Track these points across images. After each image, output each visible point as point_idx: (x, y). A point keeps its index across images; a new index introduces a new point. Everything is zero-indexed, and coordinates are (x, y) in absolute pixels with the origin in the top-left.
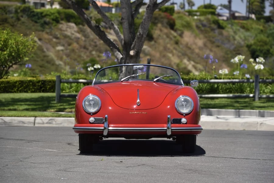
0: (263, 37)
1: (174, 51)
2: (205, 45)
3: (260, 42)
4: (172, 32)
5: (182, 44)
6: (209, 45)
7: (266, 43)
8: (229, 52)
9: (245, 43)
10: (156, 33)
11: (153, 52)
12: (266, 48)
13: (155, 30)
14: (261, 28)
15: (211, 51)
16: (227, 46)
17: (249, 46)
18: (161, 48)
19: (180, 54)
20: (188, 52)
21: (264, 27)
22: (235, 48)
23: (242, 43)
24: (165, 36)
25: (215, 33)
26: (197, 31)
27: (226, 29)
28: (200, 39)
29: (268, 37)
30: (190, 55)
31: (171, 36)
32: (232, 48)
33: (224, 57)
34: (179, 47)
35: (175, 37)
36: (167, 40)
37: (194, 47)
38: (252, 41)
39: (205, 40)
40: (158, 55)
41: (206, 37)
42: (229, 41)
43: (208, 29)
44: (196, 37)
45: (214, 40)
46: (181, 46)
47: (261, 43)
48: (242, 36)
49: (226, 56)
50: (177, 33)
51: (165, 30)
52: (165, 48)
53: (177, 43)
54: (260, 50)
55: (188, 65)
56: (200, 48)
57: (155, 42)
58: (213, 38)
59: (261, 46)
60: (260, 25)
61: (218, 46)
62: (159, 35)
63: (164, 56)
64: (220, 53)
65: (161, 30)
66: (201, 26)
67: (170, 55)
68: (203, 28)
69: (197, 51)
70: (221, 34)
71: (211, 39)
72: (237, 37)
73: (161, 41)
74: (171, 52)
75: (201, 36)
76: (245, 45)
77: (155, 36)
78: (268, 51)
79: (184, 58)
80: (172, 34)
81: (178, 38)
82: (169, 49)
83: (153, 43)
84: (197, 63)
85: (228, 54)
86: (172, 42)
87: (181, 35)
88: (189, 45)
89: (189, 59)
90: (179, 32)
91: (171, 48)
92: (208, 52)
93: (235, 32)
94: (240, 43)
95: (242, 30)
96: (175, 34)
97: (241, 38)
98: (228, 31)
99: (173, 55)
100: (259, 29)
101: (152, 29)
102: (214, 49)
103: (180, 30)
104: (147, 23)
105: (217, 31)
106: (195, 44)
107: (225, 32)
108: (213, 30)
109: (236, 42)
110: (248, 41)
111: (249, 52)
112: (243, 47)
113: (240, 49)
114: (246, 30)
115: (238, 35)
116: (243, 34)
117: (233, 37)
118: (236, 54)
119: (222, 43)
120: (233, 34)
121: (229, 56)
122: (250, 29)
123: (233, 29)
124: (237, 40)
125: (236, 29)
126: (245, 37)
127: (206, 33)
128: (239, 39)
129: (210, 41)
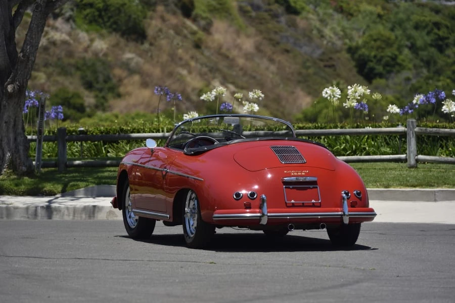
0: (381, 29)
1: (193, 63)
2: (258, 49)
3: (375, 40)
4: (189, 23)
5: (207, 47)
6: (268, 49)
7: (388, 43)
8: (308, 64)
9: (345, 44)
10: (153, 25)
11: (147, 67)
12: (389, 52)
13: (151, 18)
14: (379, 10)
15: (271, 60)
16: (306, 49)
17: (351, 51)
18: (164, 58)
19: (205, 69)
20: (222, 65)
21: (384, 8)
22: (324, 53)
23: (339, 43)
24: (172, 32)
25: (278, 22)
26: (241, 20)
27: (304, 14)
28: (248, 36)
29: (392, 30)
30: (225, 70)
31: (185, 32)
32: (318, 53)
33: (300, 74)
34: (202, 54)
35: (194, 33)
36: (178, 40)
37: (234, 53)
38: (359, 40)
39: (259, 38)
40: (157, 72)
41: (261, 32)
42: (310, 39)
43: (266, 15)
44: (238, 32)
45: (277, 38)
46: (207, 53)
47: (378, 43)
48: (338, 29)
49: (304, 71)
50: (199, 26)
51: (173, 20)
52: (173, 57)
53: (198, 46)
54: (375, 57)
56: (248, 56)
57: (151, 44)
58: (276, 33)
59: (378, 48)
60: (376, 5)
61: (287, 51)
62: (160, 30)
63: (171, 74)
64: (290, 65)
65: (163, 19)
66: (249, 8)
67: (184, 72)
68: (253, 14)
69: (241, 61)
70: (293, 25)
71: (273, 36)
72: (327, 32)
73: (164, 42)
74: (186, 65)
75: (251, 30)
76: (346, 47)
77: (150, 32)
78: (394, 58)
79: (214, 78)
80: (186, 28)
81: (201, 34)
82: (181, 59)
83: (146, 46)
85: (308, 68)
86: (188, 44)
87: (207, 29)
88: (224, 50)
89: (225, 81)
90: (203, 23)
91: (186, 57)
92: (265, 63)
93: (322, 21)
94: (333, 44)
95: (338, 16)
96: (195, 27)
97: (336, 34)
98: (307, 19)
99: (190, 72)
100: (371, 13)
101: (145, 17)
102: (279, 58)
103: (203, 18)
104: (35, 35)
105: (283, 19)
106: (238, 47)
107: (300, 21)
108: (275, 16)
109: (325, 42)
110: (351, 39)
111: (353, 63)
112: (337, 51)
113: (335, 56)
114: (347, 17)
115: (329, 27)
116: (339, 24)
117: (319, 31)
118: (325, 66)
119: (295, 44)
120: (318, 24)
121: (311, 71)
122: (355, 14)
123: (318, 15)
124: (328, 37)
125: (325, 14)
126: (343, 30)
127: (261, 23)
128: (332, 35)
129: (271, 40)
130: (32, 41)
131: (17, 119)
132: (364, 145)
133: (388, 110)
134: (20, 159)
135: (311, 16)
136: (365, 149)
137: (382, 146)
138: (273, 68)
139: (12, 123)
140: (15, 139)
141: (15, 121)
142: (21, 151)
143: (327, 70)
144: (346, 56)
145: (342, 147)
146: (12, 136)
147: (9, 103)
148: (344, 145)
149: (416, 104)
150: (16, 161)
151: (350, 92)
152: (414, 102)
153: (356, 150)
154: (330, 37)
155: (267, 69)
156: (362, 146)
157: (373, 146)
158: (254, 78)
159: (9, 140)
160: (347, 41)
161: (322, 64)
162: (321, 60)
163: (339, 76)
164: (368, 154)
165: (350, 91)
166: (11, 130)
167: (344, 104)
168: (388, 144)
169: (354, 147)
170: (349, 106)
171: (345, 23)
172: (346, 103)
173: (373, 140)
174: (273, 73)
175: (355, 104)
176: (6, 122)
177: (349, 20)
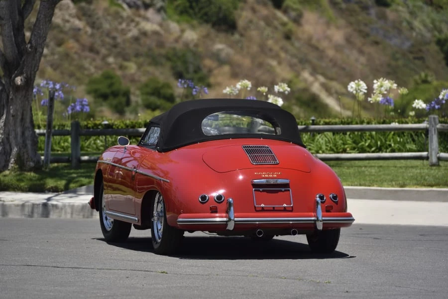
1: (283, 55)
2: (348, 40)
4: (279, 14)
5: (298, 39)
6: (358, 41)
8: (398, 56)
9: (434, 36)
10: (243, 17)
11: (237, 58)
13: (242, 9)
15: (361, 52)
17: (441, 43)
18: (255, 49)
19: (295, 61)
20: (312, 56)
22: (413, 46)
23: (428, 35)
24: (262, 23)
25: (368, 14)
26: (331, 12)
27: (394, 6)
28: (338, 28)
30: (315, 61)
31: (276, 23)
32: (407, 44)
33: (389, 65)
34: (293, 45)
35: (284, 24)
36: (268, 31)
37: (324, 44)
39: (349, 30)
40: (247, 62)
41: (351, 24)
42: (400, 31)
43: (356, 8)
44: (328, 24)
45: (367, 29)
46: (297, 44)
49: (393, 63)
50: (289, 17)
51: (264, 11)
52: (263, 49)
53: (288, 37)
55: (312, 84)
56: (338, 48)
57: (242, 35)
58: (366, 25)
61: (376, 43)
62: (251, 21)
63: (260, 65)
64: (379, 56)
65: (254, 10)
67: (274, 63)
69: (331, 53)
70: (383, 17)
71: (363, 28)
72: (416, 24)
73: (254, 33)
74: (276, 57)
75: (342, 22)
76: (435, 39)
77: (241, 23)
79: (303, 69)
80: (277, 19)
81: (291, 26)
82: (271, 50)
83: (237, 36)
84: (332, 79)
85: (396, 60)
86: (278, 35)
87: (297, 20)
88: (314, 42)
89: (314, 71)
90: (293, 14)
91: (276, 48)
92: (354, 54)
93: (412, 13)
94: (422, 36)
95: (428, 9)
96: (285, 19)
97: (425, 26)
98: (397, 11)
99: (280, 63)
101: (235, 8)
102: (370, 49)
103: (294, 10)
105: (373, 11)
106: (329, 38)
107: (390, 13)
108: (365, 8)
109: (414, 34)
110: (440, 31)
111: (442, 56)
112: (428, 43)
113: (424, 48)
114: (436, 9)
115: (418, 19)
116: (428, 16)
117: (409, 23)
118: (415, 58)
119: (385, 36)
120: (407, 16)
121: (400, 63)
122: (444, 6)
123: (408, 7)
124: (417, 30)
125: (414, 6)
126: (433, 22)
127: (351, 15)
128: (422, 28)
129: (360, 32)
130: (39, 32)
131: (25, 112)
132: (390, 141)
133: (414, 106)
134: (28, 154)
135: (400, 8)
136: (390, 145)
137: (408, 143)
138: (363, 59)
139: (20, 117)
140: (23, 133)
141: (23, 115)
142: (29, 146)
143: (417, 62)
144: (434, 48)
145: (367, 144)
146: (19, 130)
147: (16, 97)
148: (369, 141)
149: (443, 99)
150: (24, 156)
151: (375, 86)
152: (441, 97)
153: (381, 146)
154: (420, 30)
155: (357, 60)
156: (388, 143)
157: (399, 143)
158: (344, 69)
159: (16, 135)
160: (436, 33)
161: (411, 56)
162: (411, 52)
163: (428, 67)
164: (393, 151)
165: (376, 84)
166: (18, 123)
167: (369, 99)
168: (414, 140)
169: (379, 143)
170: (374, 100)
171: (434, 15)
172: (371, 97)
173: (399, 136)
174: (362, 64)
175: (380, 99)
176: (13, 116)
177: (438, 12)
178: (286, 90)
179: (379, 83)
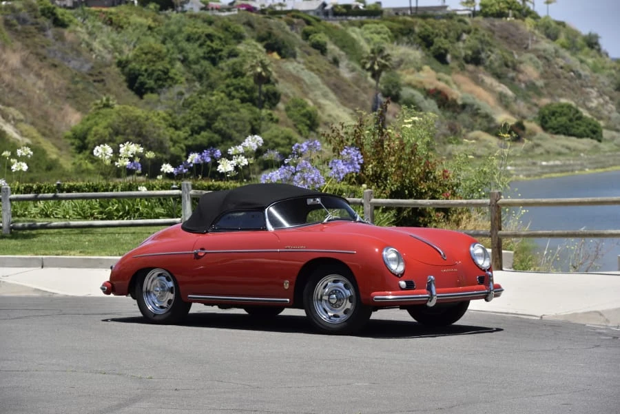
0: (152, 42)
2: (25, 64)
3: (146, 54)
6: (35, 64)
7: (159, 56)
8: (77, 79)
9: (115, 58)
12: (160, 66)
14: (150, 22)
15: (39, 76)
16: (74, 64)
17: (121, 64)
21: (155, 20)
22: (93, 68)
23: (109, 57)
25: (45, 36)
27: (72, 27)
28: (14, 51)
29: (164, 42)
32: (86, 67)
33: (68, 89)
38: (128, 53)
39: (26, 53)
41: (28, 46)
42: (79, 53)
43: (33, 29)
44: (3, 47)
45: (43, 52)
47: (150, 56)
48: (108, 42)
49: (72, 87)
54: (146, 70)
56: (14, 72)
58: (43, 47)
59: (149, 61)
60: (146, 17)
61: (55, 66)
64: (58, 80)
66: (15, 22)
68: (19, 27)
69: (7, 77)
70: (60, 38)
71: (40, 51)
72: (96, 45)
75: (18, 45)
76: (116, 61)
78: (166, 72)
85: (77, 83)
92: (31, 79)
93: (90, 34)
94: (103, 57)
95: (107, 29)
97: (105, 47)
98: (75, 32)
100: (141, 25)
102: (46, 73)
105: (50, 32)
106: (4, 62)
107: (68, 34)
108: (42, 30)
109: (94, 56)
110: (121, 52)
111: (124, 78)
112: (109, 66)
113: (104, 71)
114: (117, 29)
115: (97, 40)
116: (108, 37)
117: (88, 45)
118: (95, 81)
119: (63, 58)
120: (86, 37)
121: (80, 86)
122: (125, 26)
123: (87, 28)
124: (97, 51)
125: (93, 26)
126: (113, 44)
127: (27, 37)
128: (101, 49)
129: (37, 54)
132: (138, 205)
133: (162, 170)
135: (79, 29)
136: (138, 209)
137: (156, 206)
138: (41, 84)
143: (96, 84)
144: (115, 70)
145: (115, 208)
148: (117, 205)
151: (122, 150)
152: (189, 161)
153: (128, 210)
154: (99, 51)
155: (34, 84)
156: (136, 207)
157: (146, 207)
158: (21, 94)
160: (117, 54)
161: (91, 79)
162: (91, 75)
163: (109, 91)
164: (141, 216)
167: (116, 164)
168: (162, 204)
169: (127, 208)
170: (121, 165)
171: (114, 35)
172: (118, 162)
173: (146, 200)
174: (40, 89)
175: (127, 163)
177: (119, 33)
178: (29, 154)
179: (125, 147)
